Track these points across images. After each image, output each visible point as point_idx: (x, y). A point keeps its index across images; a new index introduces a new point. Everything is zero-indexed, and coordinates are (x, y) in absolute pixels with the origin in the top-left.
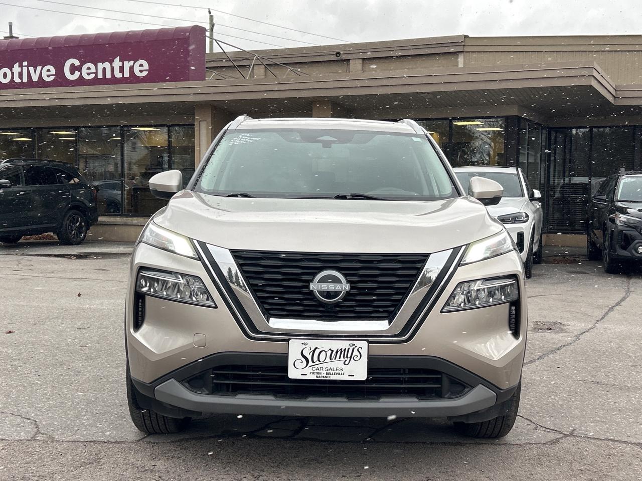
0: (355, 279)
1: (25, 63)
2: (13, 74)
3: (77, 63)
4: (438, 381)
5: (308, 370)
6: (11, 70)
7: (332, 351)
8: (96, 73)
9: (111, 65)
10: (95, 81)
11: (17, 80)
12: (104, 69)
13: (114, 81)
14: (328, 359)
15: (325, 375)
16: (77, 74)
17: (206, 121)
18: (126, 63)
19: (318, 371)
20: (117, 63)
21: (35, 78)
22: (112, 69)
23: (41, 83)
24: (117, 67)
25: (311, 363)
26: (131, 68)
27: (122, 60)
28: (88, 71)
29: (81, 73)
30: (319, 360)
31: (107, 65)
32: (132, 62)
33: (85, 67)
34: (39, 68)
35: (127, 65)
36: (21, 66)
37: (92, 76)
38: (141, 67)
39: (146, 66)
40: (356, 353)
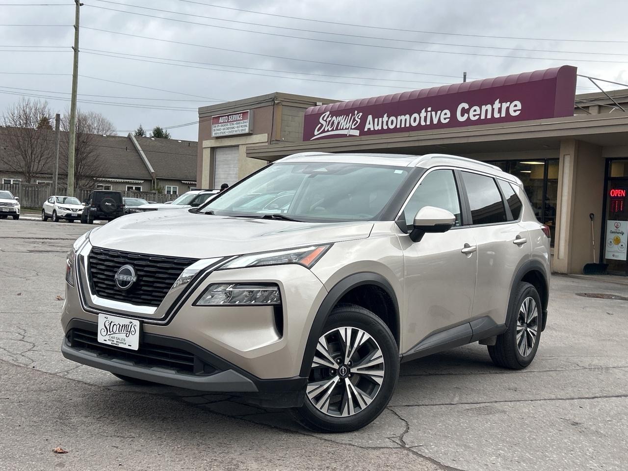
0: (142, 273)
1: (429, 109)
2: (420, 118)
3: (466, 106)
4: (192, 360)
5: (107, 338)
6: (419, 115)
7: (120, 325)
8: (480, 115)
9: (492, 106)
10: (479, 122)
11: (423, 123)
12: (487, 111)
13: (493, 120)
14: (117, 332)
15: (116, 343)
16: (466, 116)
17: (569, 155)
18: (504, 104)
19: (112, 339)
20: (497, 105)
21: (435, 121)
22: (493, 110)
23: (440, 125)
24: (496, 109)
25: (109, 333)
26: (508, 109)
27: (501, 102)
28: (475, 113)
29: (469, 115)
30: (113, 331)
31: (489, 107)
32: (509, 103)
33: (472, 109)
34: (439, 112)
35: (505, 105)
36: (426, 111)
37: (477, 117)
38: (515, 108)
39: (519, 107)
40: (133, 329)
